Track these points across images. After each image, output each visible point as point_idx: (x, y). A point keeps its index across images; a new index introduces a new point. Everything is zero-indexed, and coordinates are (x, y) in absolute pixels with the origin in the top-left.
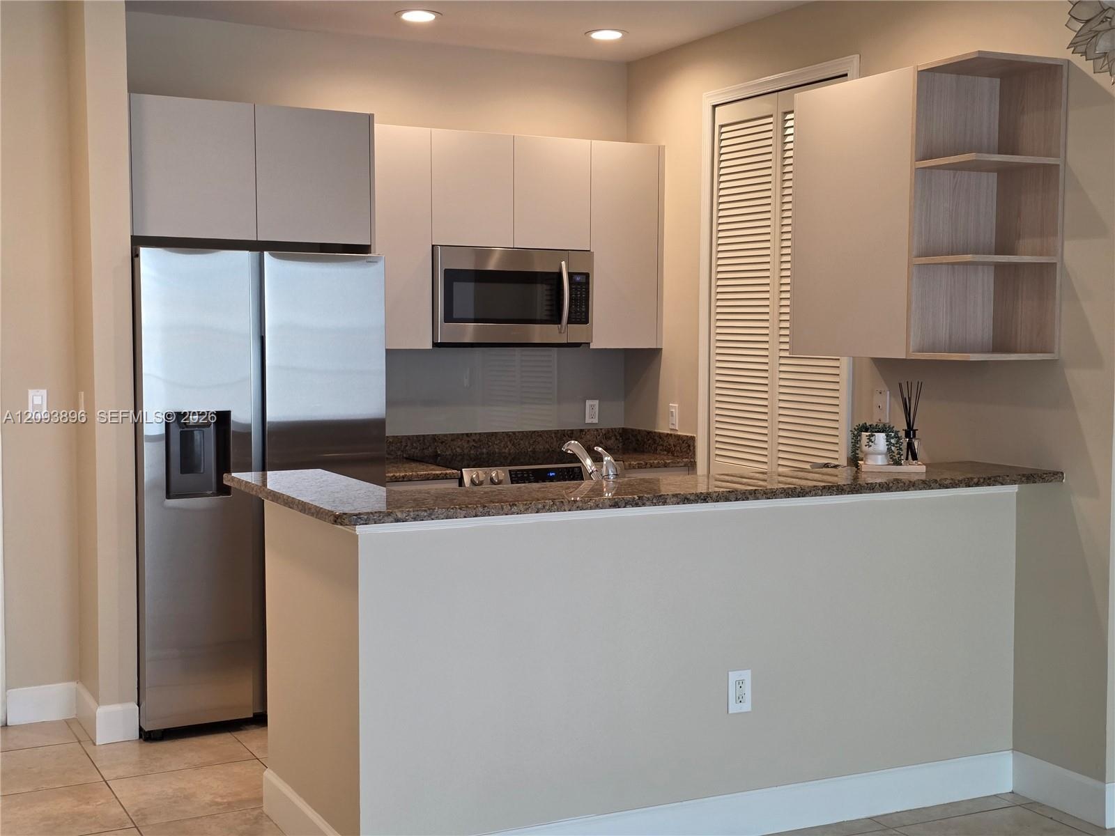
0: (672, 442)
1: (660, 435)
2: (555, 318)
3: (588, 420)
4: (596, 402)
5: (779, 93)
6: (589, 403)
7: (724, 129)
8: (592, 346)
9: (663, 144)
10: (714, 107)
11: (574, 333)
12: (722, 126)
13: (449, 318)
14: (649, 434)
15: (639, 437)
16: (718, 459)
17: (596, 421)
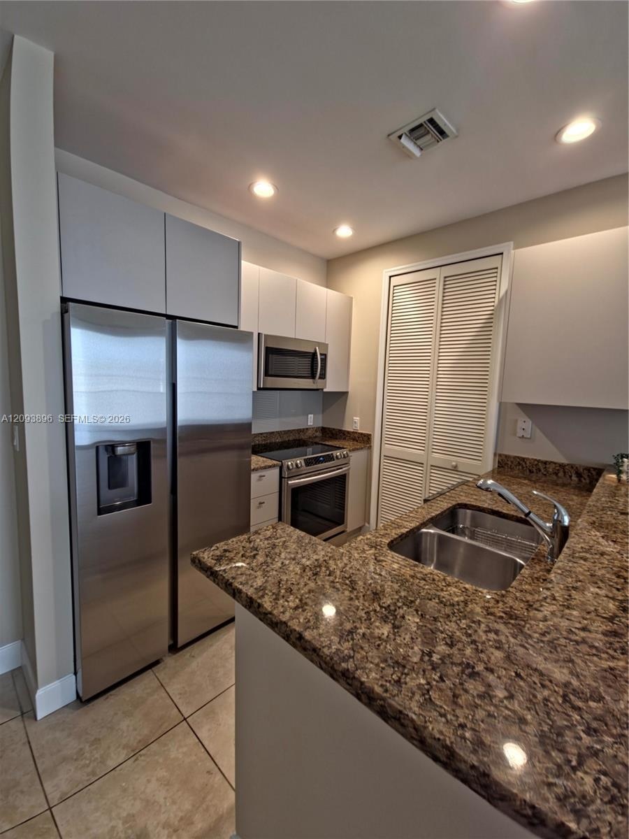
0: (356, 435)
1: (348, 432)
2: (313, 376)
3: (309, 424)
4: (312, 416)
5: (442, 267)
6: (310, 416)
7: (395, 288)
8: (325, 390)
9: (351, 296)
10: (390, 277)
11: (317, 384)
12: (395, 286)
13: (266, 374)
14: (340, 431)
15: (334, 432)
16: (386, 445)
17: (312, 424)
